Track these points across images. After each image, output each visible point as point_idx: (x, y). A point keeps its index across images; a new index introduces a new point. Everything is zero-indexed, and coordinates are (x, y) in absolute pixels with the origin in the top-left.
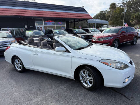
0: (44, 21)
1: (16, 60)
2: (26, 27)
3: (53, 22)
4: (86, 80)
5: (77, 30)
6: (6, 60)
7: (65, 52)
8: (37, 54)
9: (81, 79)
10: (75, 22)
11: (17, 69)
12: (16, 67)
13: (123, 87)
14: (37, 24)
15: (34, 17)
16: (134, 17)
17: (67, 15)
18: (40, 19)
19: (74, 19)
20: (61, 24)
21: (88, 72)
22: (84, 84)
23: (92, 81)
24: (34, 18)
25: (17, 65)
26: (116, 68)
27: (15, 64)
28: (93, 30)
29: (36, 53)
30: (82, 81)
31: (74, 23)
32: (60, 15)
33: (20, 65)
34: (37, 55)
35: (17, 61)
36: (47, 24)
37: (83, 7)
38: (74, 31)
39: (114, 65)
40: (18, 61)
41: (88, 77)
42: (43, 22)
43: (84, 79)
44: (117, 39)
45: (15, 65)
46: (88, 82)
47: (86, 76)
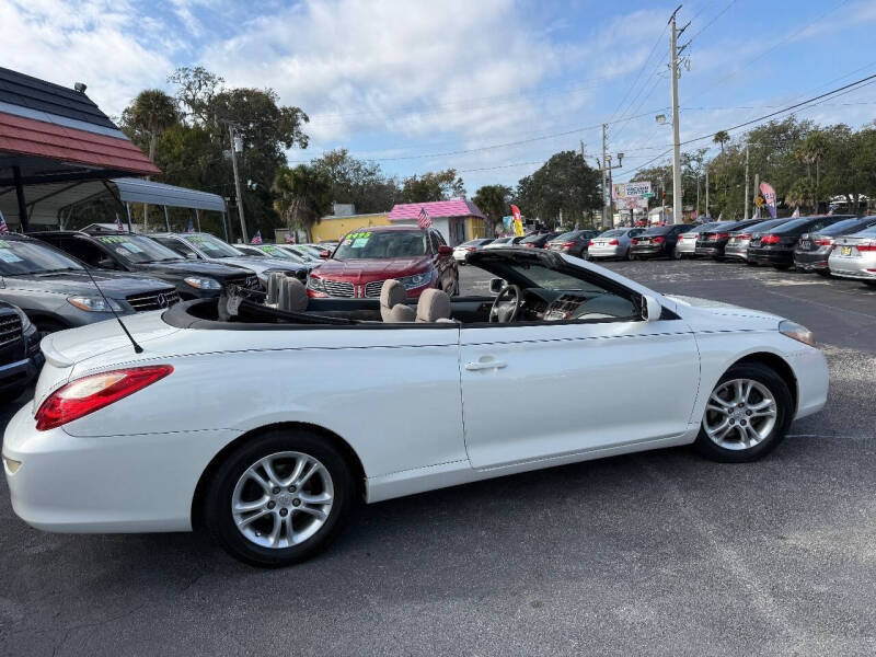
1: (250, 471)
4: (737, 423)
5: (131, 245)
10: (18, 182)
11: (267, 542)
16: (291, 183)
21: (752, 384)
22: (726, 445)
23: (773, 411)
25: (270, 505)
29: (491, 358)
30: (716, 440)
33: (303, 496)
34: (504, 367)
38: (110, 246)
41: (749, 407)
43: (726, 423)
45: (240, 521)
46: (748, 424)
47: (741, 405)
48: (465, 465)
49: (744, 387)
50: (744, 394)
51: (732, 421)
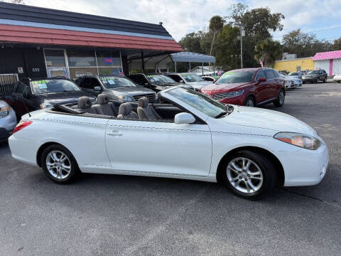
0: (69, 56)
1: (50, 154)
2: (21, 70)
3: (91, 59)
4: (243, 179)
5: (156, 78)
6: (14, 156)
7: (195, 123)
8: (120, 133)
9: (230, 179)
10: (143, 57)
11: (55, 176)
12: (51, 172)
13: (317, 183)
14: (50, 63)
15: (42, 46)
16: (262, 47)
17: (127, 42)
18: (57, 51)
19: (142, 51)
20: (110, 64)
21: (250, 162)
22: (239, 188)
23: (261, 178)
24: (41, 49)
25: (55, 165)
26: (305, 147)
27: (48, 164)
28: (189, 78)
29: (117, 131)
30: (233, 184)
31: (141, 60)
32: (111, 41)
33: (63, 165)
34: (121, 135)
35: (55, 155)
36: (76, 64)
37: (161, 23)
38: (149, 79)
39: (300, 142)
40: (58, 155)
41: (249, 173)
42: (66, 58)
43: (238, 178)
44: (252, 96)
45: (49, 168)
46: (249, 182)
47: (244, 171)
48: (110, 168)
49: (246, 162)
50: (246, 165)
51: (241, 178)
